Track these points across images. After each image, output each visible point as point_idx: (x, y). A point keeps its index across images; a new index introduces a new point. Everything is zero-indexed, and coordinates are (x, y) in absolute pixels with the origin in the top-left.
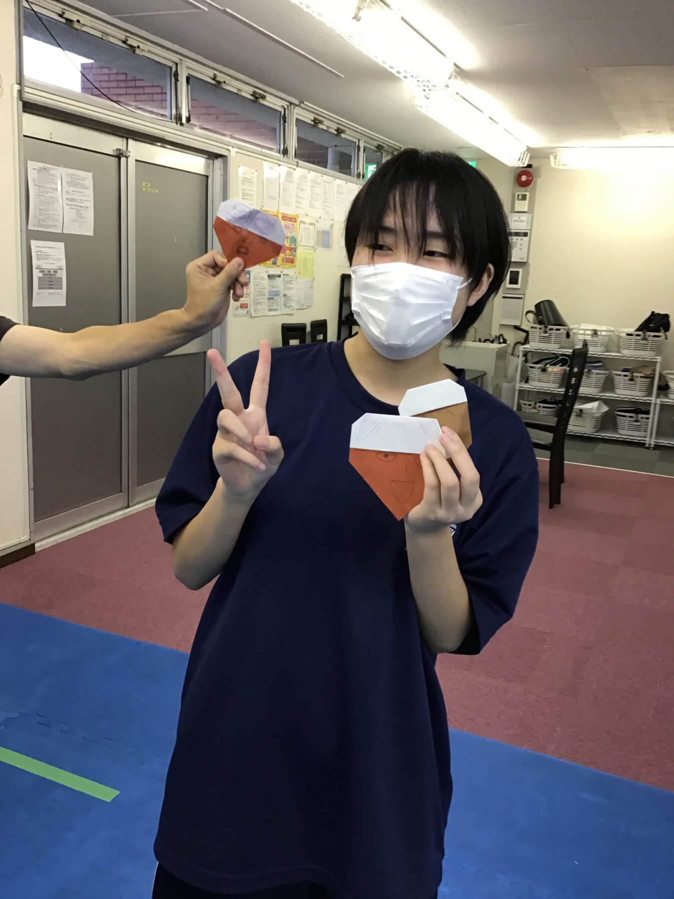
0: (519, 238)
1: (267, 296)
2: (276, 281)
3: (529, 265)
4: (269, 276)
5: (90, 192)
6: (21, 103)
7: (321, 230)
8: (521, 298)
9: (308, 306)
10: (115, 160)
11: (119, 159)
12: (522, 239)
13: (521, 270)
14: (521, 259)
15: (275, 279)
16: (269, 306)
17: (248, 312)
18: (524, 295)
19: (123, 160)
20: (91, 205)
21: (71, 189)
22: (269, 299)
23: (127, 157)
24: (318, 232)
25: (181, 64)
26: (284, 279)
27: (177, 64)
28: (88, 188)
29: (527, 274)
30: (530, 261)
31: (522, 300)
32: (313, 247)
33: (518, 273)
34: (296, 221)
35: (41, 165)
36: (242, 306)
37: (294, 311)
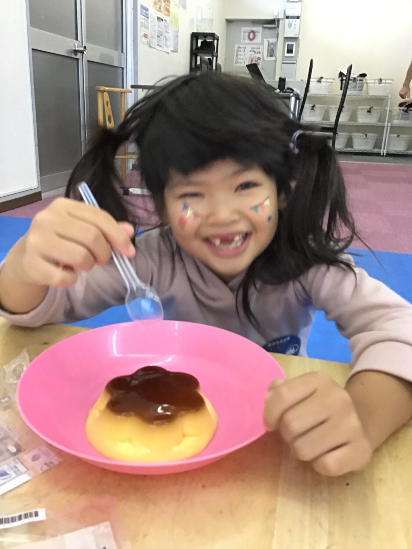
0: (294, 20)
1: (157, 34)
2: (161, 23)
3: (299, 40)
4: (158, 18)
8: (295, 63)
9: (176, 50)
12: (296, 21)
13: (294, 43)
14: (295, 35)
15: (160, 21)
16: (158, 42)
17: (147, 41)
18: (296, 61)
22: (158, 36)
26: (164, 23)
29: (298, 46)
30: (300, 38)
31: (295, 65)
32: (178, 5)
33: (293, 45)
36: (146, 36)
37: (169, 51)
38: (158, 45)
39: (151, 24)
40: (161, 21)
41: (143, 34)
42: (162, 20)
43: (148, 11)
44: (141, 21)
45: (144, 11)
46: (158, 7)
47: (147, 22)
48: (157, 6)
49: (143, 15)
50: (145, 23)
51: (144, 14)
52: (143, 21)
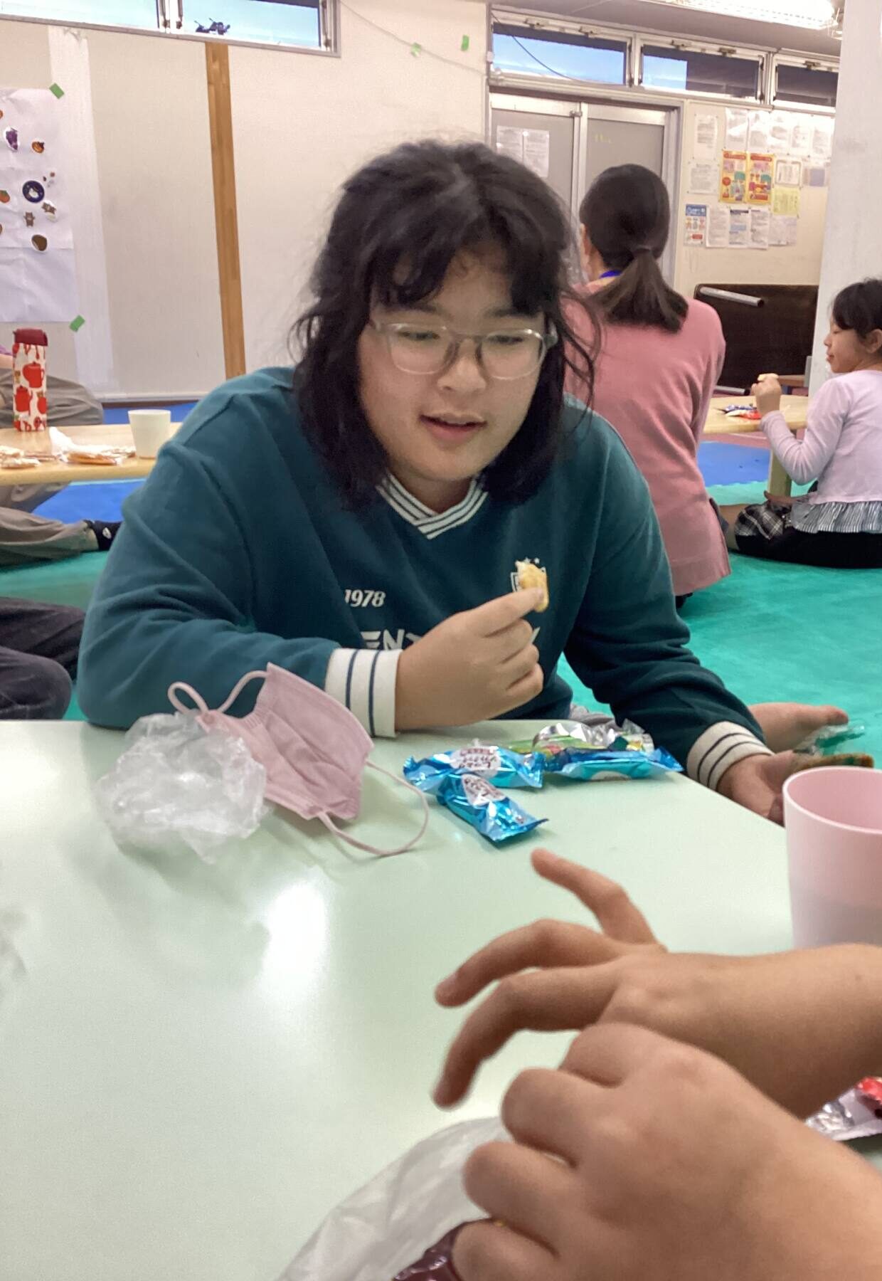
1: (729, 229)
2: (741, 217)
4: (731, 211)
5: (547, 145)
6: (488, 87)
7: (810, 168)
9: (788, 243)
10: (571, 120)
11: (574, 118)
15: (739, 214)
17: (702, 243)
19: (576, 119)
20: (547, 154)
21: (530, 144)
22: (730, 232)
23: (580, 117)
24: (806, 170)
25: (635, 38)
26: (753, 216)
27: (631, 39)
28: (544, 142)
32: (798, 185)
34: (771, 160)
35: (507, 128)
36: (695, 237)
37: (766, 247)
38: (731, 243)
39: (711, 221)
40: (742, 214)
41: (691, 235)
42: (747, 212)
43: (706, 209)
44: (687, 222)
45: (696, 210)
46: (734, 198)
47: (702, 221)
48: (730, 198)
49: (692, 215)
50: (696, 223)
51: (695, 213)
52: (692, 222)
